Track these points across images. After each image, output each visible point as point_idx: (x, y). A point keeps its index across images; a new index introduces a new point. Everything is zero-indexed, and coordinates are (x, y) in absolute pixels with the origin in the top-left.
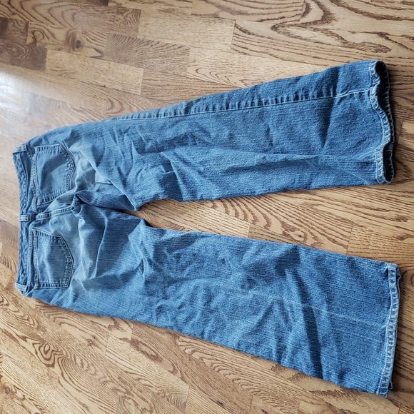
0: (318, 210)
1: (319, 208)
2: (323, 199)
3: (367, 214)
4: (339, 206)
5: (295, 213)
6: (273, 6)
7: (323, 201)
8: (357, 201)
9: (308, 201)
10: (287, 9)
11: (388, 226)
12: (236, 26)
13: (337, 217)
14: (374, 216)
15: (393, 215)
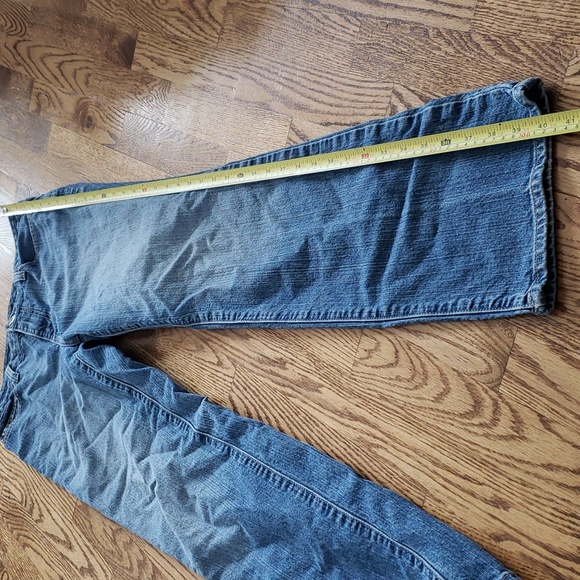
0: (378, 456)
1: (380, 452)
2: (386, 439)
3: (449, 482)
4: (408, 455)
5: (345, 453)
6: (346, 103)
7: (386, 443)
8: (436, 454)
9: (365, 436)
10: (363, 111)
11: (478, 511)
12: (292, 127)
13: (405, 474)
14: (458, 486)
15: (489, 493)
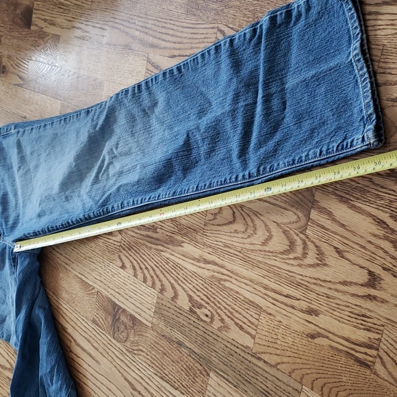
0: (226, 287)
1: (227, 284)
2: (231, 275)
3: (276, 300)
4: (246, 284)
5: (203, 287)
6: (186, 41)
7: (231, 277)
8: (266, 282)
9: (215, 274)
10: (197, 45)
11: (298, 319)
12: (149, 61)
13: (245, 298)
14: (283, 303)
15: (304, 305)
